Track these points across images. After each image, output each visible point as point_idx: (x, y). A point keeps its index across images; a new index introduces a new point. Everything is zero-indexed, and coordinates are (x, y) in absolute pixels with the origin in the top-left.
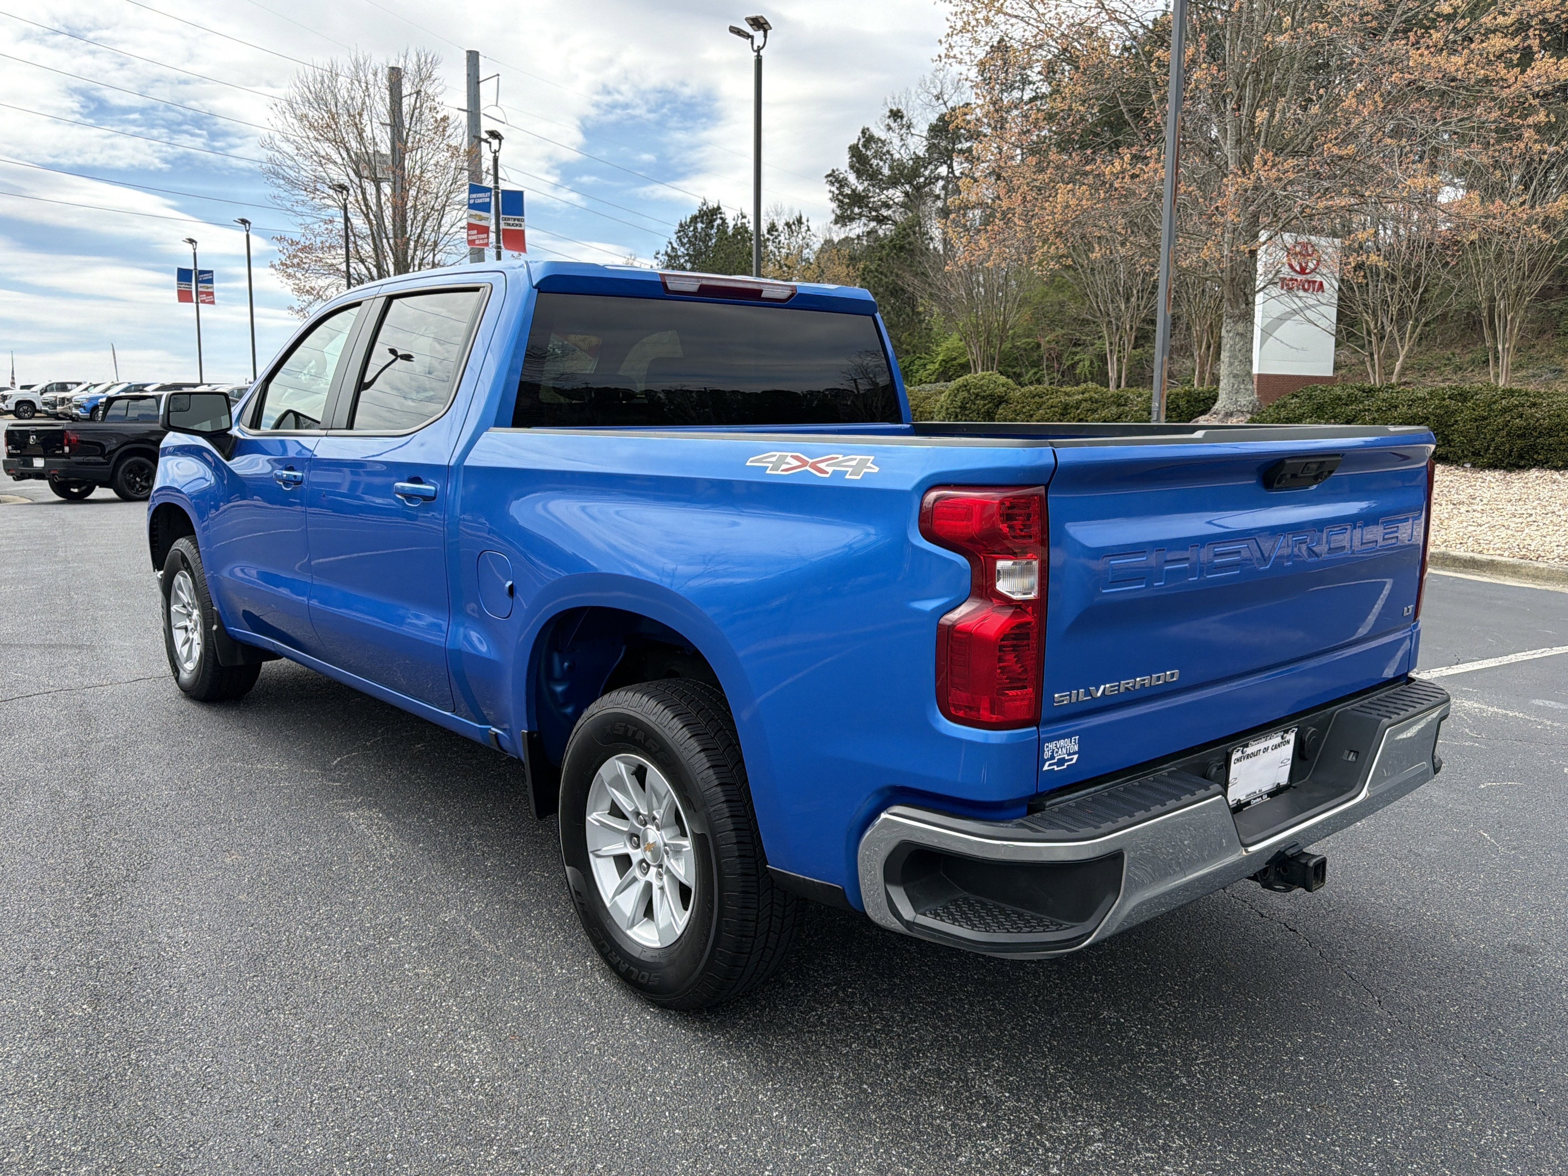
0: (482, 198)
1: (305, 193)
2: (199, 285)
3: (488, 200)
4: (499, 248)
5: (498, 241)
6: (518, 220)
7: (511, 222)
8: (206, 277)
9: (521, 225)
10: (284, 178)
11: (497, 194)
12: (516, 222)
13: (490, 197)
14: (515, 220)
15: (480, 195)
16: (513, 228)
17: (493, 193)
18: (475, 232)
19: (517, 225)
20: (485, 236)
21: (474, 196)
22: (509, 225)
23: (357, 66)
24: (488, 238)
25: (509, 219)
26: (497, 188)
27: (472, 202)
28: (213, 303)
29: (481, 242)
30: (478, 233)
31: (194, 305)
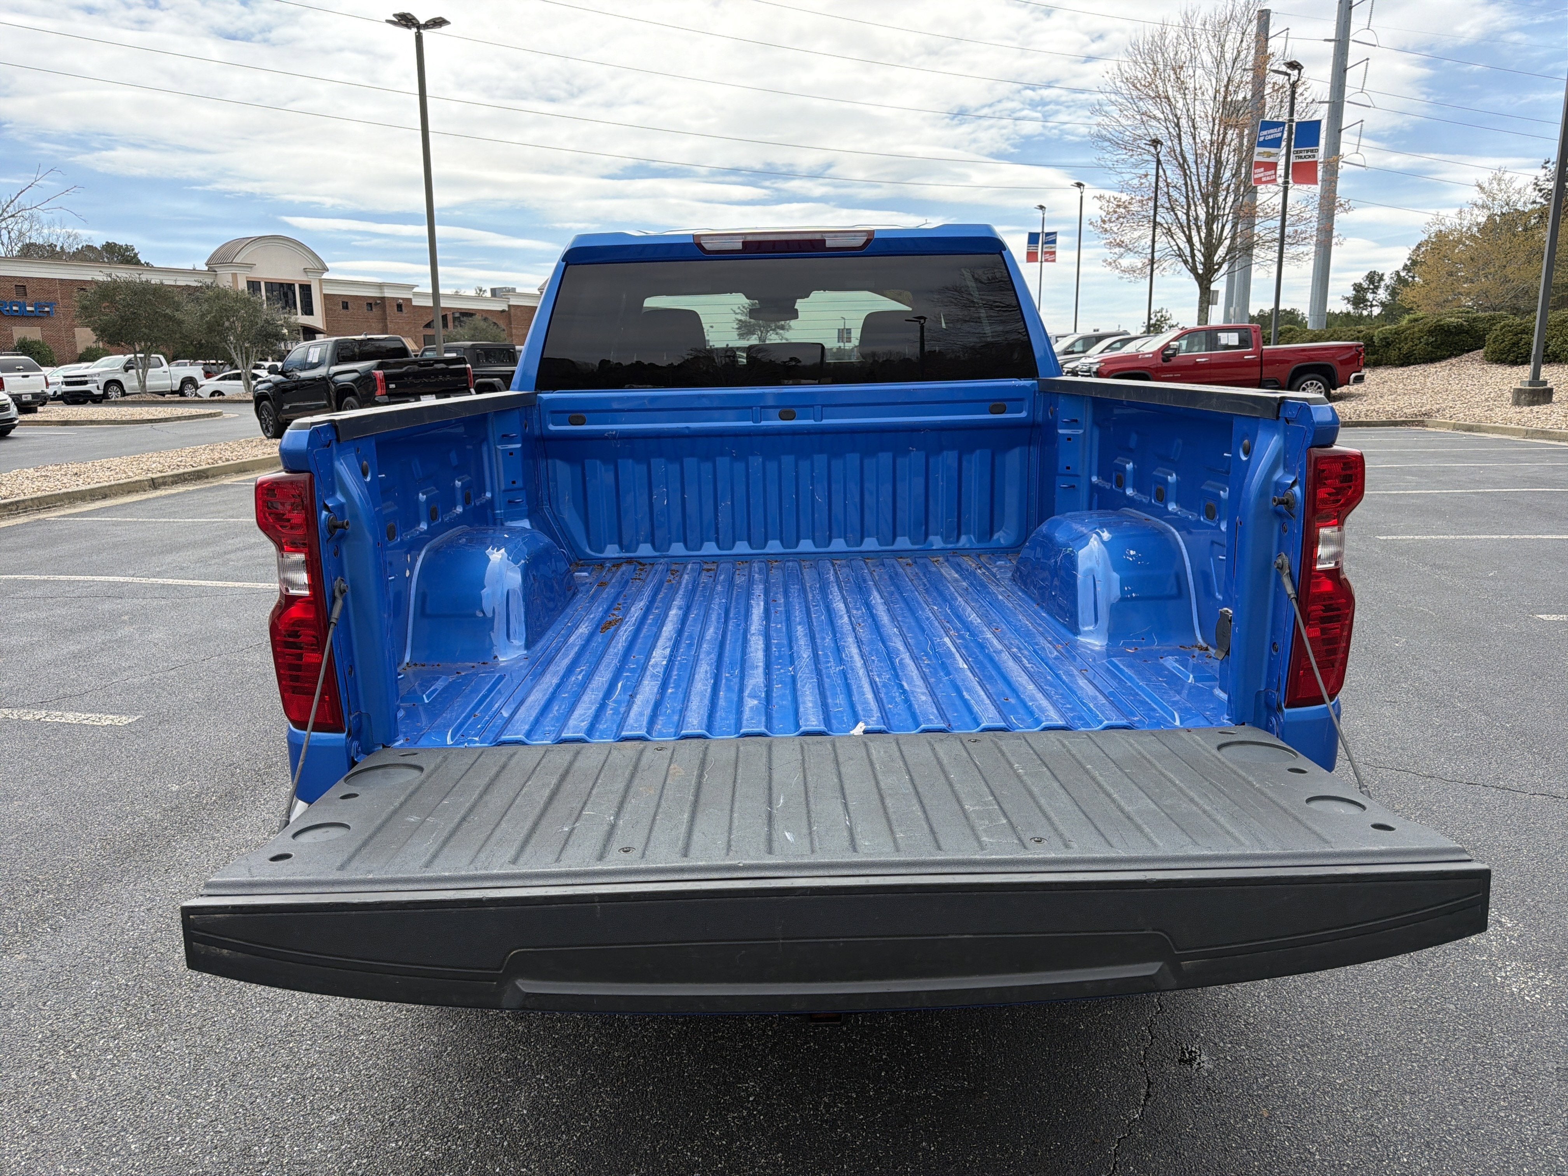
0: (1273, 133)
1: (1125, 151)
2: (1045, 246)
3: (1280, 135)
4: (1286, 182)
5: (1287, 175)
6: (1312, 151)
7: (1303, 154)
8: (1051, 238)
9: (1314, 156)
10: (1109, 140)
11: (1290, 127)
12: (1309, 154)
13: (1283, 132)
14: (1307, 151)
15: (1272, 131)
16: (1305, 160)
17: (1286, 129)
18: (1262, 169)
19: (1310, 157)
20: (1273, 172)
21: (1265, 133)
22: (1301, 157)
24: (1275, 174)
25: (1301, 152)
26: (1292, 121)
27: (1261, 139)
28: (1054, 261)
29: (1268, 178)
30: (1265, 171)
31: (1038, 264)
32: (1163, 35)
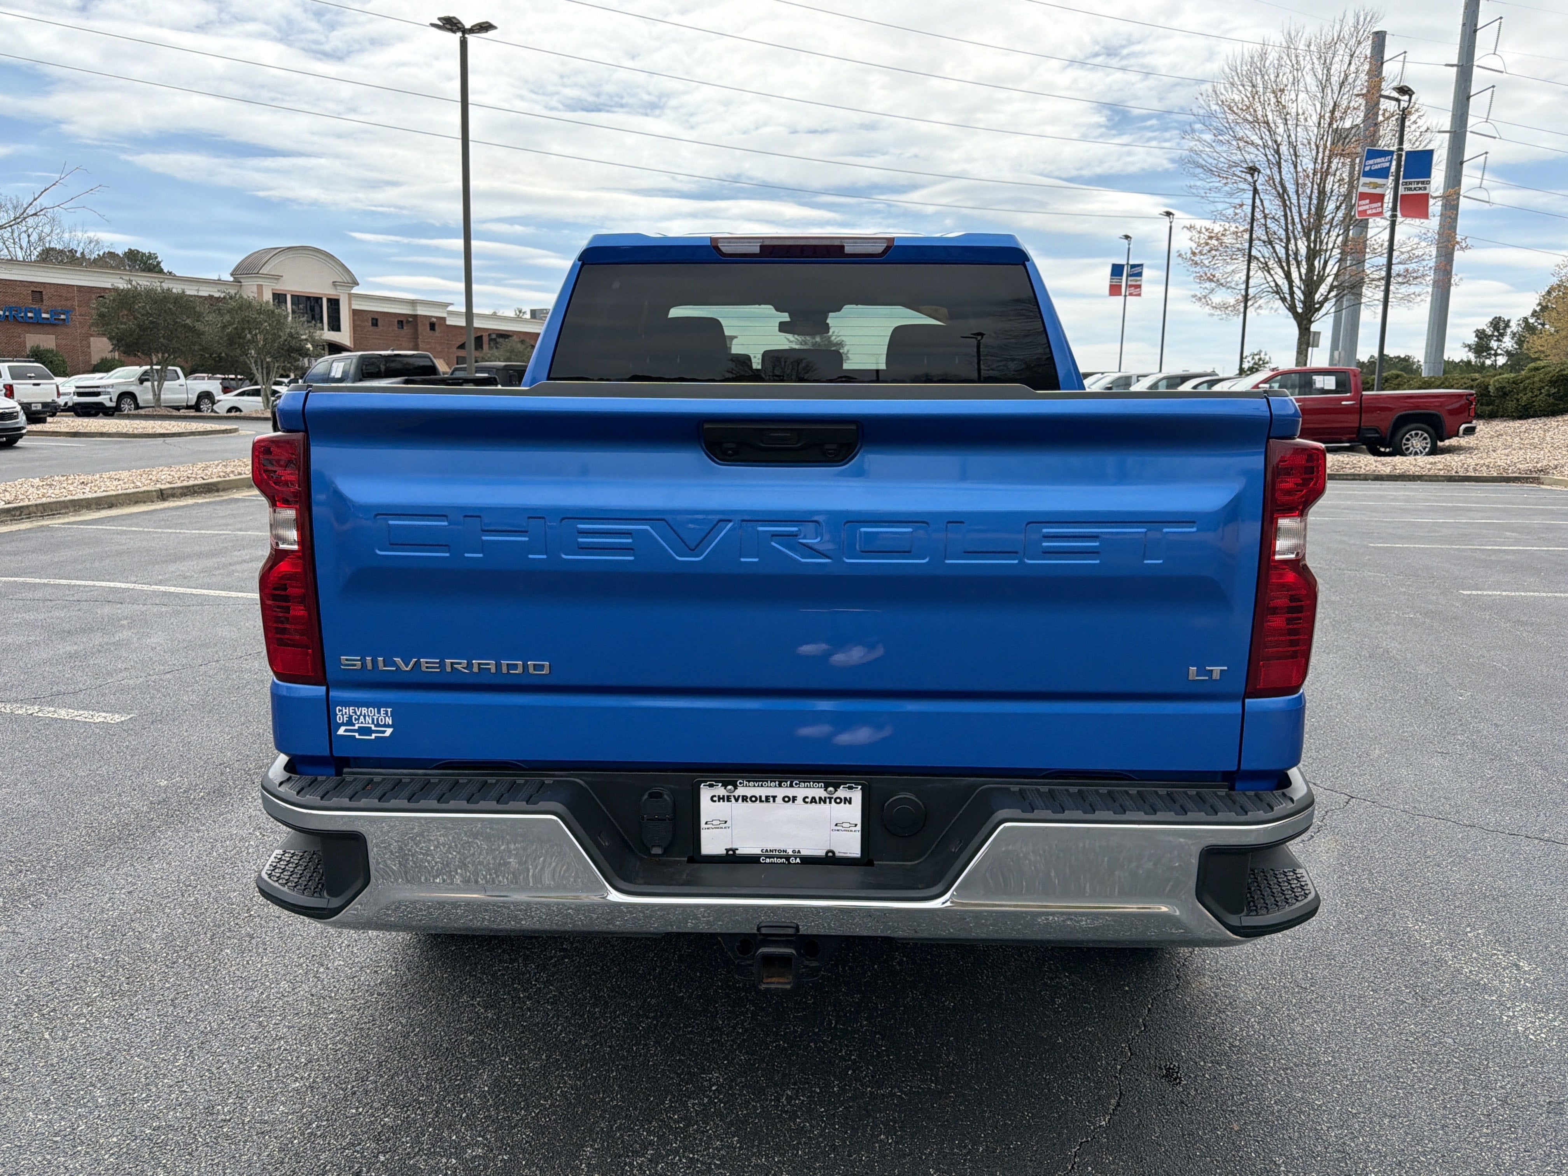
0: (1380, 163)
1: (1218, 179)
2: (1130, 278)
3: (1387, 164)
4: (1394, 216)
5: (1394, 209)
6: (1423, 183)
7: (1413, 186)
8: (1136, 270)
9: (1425, 189)
10: (1202, 167)
11: (1399, 156)
12: (1420, 185)
13: (1391, 161)
14: (1418, 183)
15: (1379, 160)
16: (1415, 192)
17: (1395, 157)
18: (1367, 201)
19: (1420, 189)
20: (1379, 204)
21: (1371, 162)
22: (1410, 189)
23: (1290, 39)
24: (1382, 206)
25: (1410, 183)
26: (1401, 149)
27: (1367, 169)
28: (1139, 295)
29: (1374, 211)
30: (1371, 203)
31: (1122, 298)
32: (1263, 56)
